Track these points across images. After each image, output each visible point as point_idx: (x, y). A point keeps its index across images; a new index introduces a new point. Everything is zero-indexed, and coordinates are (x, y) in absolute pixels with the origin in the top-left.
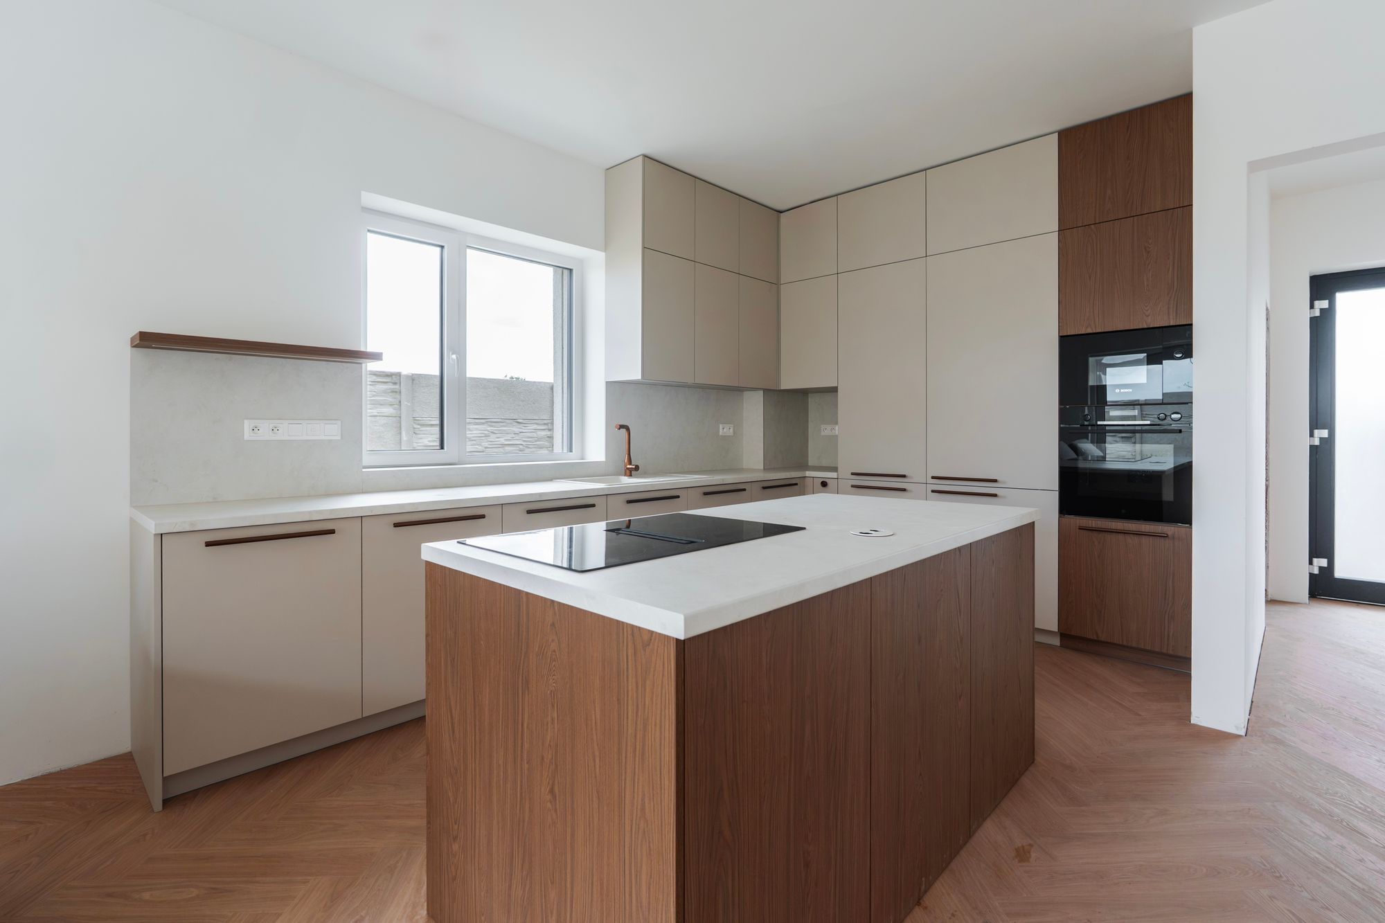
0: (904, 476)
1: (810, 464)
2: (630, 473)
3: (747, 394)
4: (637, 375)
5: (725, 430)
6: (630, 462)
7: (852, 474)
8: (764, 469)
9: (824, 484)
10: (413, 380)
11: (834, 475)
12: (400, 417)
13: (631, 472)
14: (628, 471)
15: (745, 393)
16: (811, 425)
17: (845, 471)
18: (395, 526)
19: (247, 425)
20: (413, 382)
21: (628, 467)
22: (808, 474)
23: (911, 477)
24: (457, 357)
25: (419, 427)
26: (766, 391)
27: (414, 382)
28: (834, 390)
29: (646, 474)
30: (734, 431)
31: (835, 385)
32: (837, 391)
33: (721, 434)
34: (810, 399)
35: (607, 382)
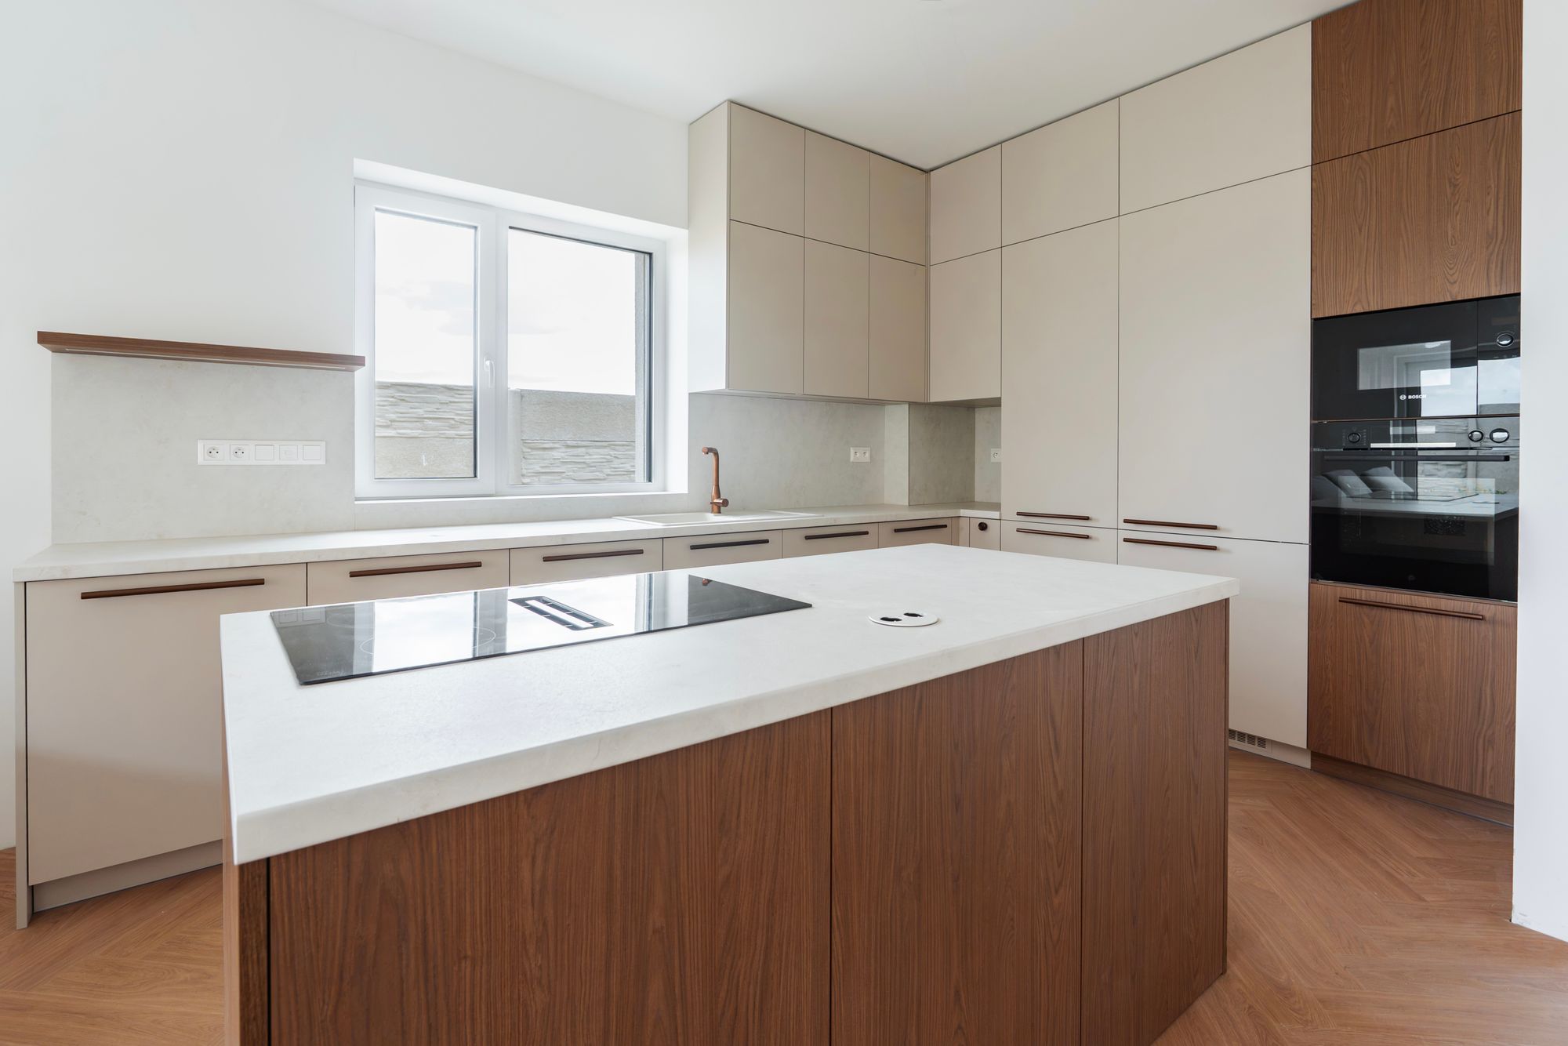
0: (1086, 519)
1: (978, 498)
2: (720, 506)
3: (888, 408)
4: (720, 384)
5: (858, 455)
6: (718, 495)
7: (1019, 514)
8: (909, 505)
9: (983, 527)
10: (522, 396)
11: (995, 515)
13: (719, 508)
14: (715, 507)
15: (886, 407)
16: (978, 449)
17: (1009, 510)
18: (352, 576)
19: (201, 447)
20: (522, 399)
21: (716, 501)
22: (964, 512)
23: (1097, 520)
25: (530, 450)
26: (911, 404)
27: (524, 399)
28: (995, 403)
29: (744, 510)
30: (871, 456)
31: (995, 395)
32: (1000, 405)
33: (852, 459)
34: (977, 415)
35: (690, 394)
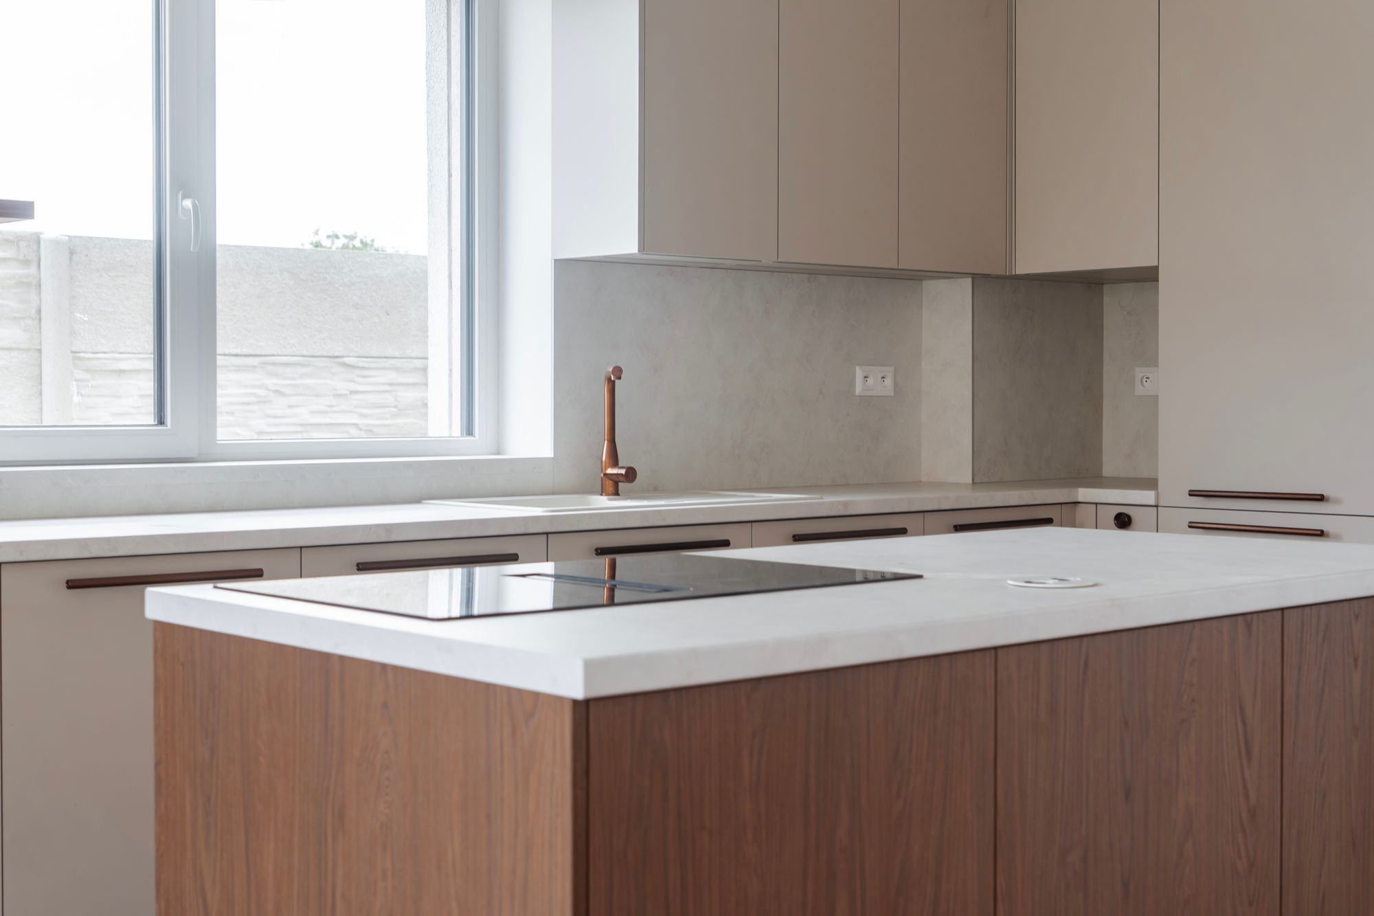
0: (1320, 498)
1: (1107, 471)
2: (613, 487)
3: (930, 286)
4: (628, 244)
5: (870, 381)
6: (614, 459)
7: (1193, 493)
8: (974, 483)
9: (1122, 521)
10: (72, 253)
11: (1148, 497)
12: (40, 351)
13: (616, 484)
14: (609, 484)
15: (926, 283)
16: (1107, 369)
17: (1174, 487)
18: (69, 587)
20: (70, 259)
21: (610, 471)
22: (1084, 494)
23: (1338, 501)
24: (194, 206)
25: (88, 376)
26: (975, 277)
27: (74, 256)
28: (1148, 276)
29: (656, 490)
30: (896, 384)
31: (1147, 260)
32: (1158, 281)
33: (858, 389)
34: (1107, 300)
35: (555, 260)
